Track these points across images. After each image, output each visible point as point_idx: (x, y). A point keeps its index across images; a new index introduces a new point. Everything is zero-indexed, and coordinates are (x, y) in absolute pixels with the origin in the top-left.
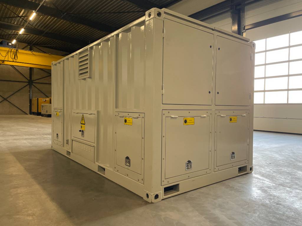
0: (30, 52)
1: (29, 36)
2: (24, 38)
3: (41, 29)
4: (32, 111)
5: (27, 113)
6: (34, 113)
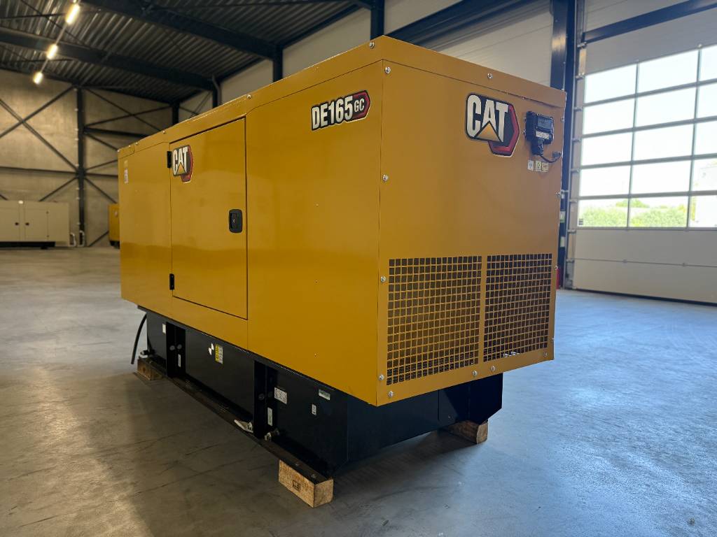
1: (74, 65)
2: (62, 68)
3: (98, 48)
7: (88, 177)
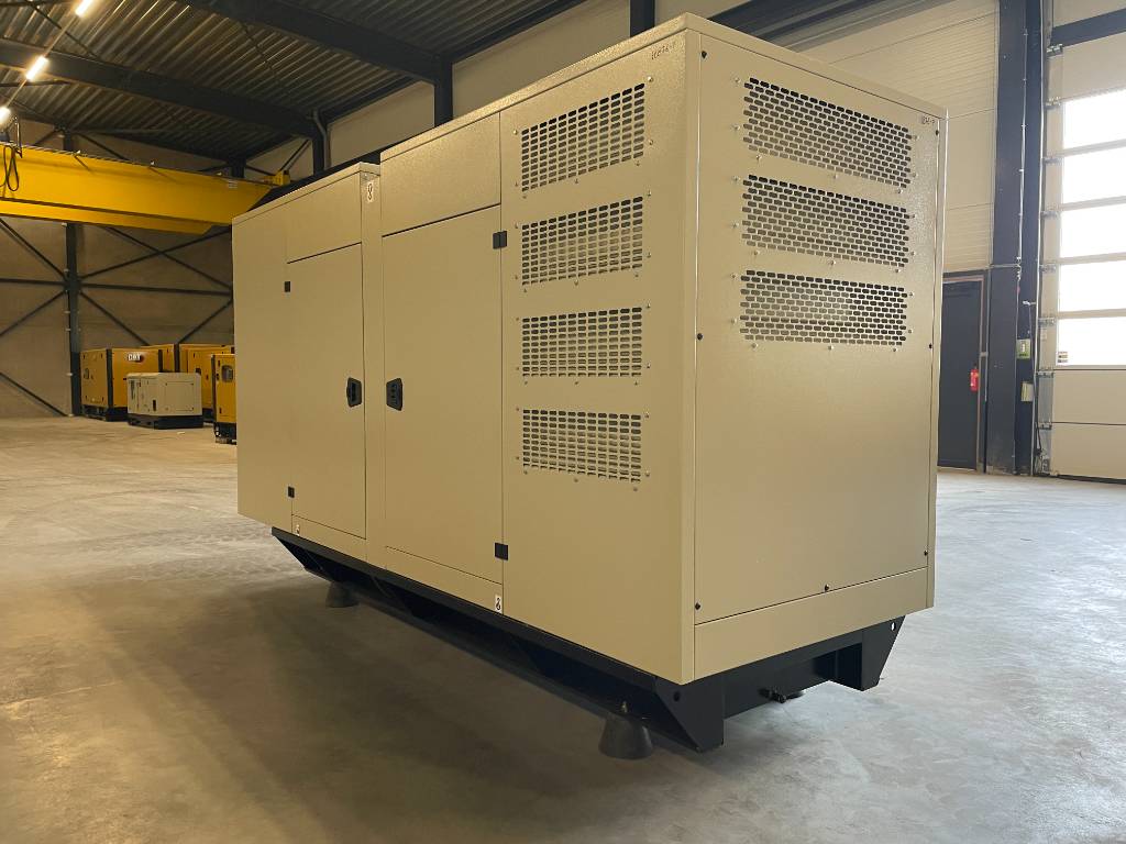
0: (68, 158)
1: (65, 91)
2: (41, 97)
3: (114, 61)
4: (84, 402)
5: (64, 411)
6: (91, 412)
7: (86, 291)
